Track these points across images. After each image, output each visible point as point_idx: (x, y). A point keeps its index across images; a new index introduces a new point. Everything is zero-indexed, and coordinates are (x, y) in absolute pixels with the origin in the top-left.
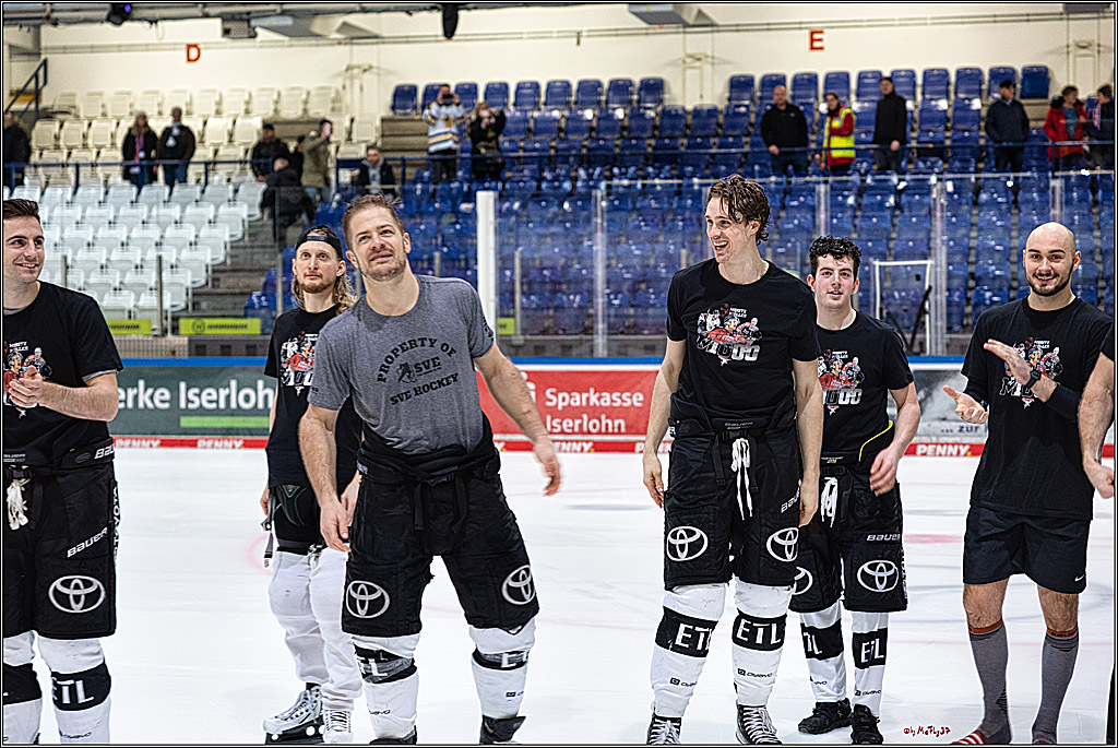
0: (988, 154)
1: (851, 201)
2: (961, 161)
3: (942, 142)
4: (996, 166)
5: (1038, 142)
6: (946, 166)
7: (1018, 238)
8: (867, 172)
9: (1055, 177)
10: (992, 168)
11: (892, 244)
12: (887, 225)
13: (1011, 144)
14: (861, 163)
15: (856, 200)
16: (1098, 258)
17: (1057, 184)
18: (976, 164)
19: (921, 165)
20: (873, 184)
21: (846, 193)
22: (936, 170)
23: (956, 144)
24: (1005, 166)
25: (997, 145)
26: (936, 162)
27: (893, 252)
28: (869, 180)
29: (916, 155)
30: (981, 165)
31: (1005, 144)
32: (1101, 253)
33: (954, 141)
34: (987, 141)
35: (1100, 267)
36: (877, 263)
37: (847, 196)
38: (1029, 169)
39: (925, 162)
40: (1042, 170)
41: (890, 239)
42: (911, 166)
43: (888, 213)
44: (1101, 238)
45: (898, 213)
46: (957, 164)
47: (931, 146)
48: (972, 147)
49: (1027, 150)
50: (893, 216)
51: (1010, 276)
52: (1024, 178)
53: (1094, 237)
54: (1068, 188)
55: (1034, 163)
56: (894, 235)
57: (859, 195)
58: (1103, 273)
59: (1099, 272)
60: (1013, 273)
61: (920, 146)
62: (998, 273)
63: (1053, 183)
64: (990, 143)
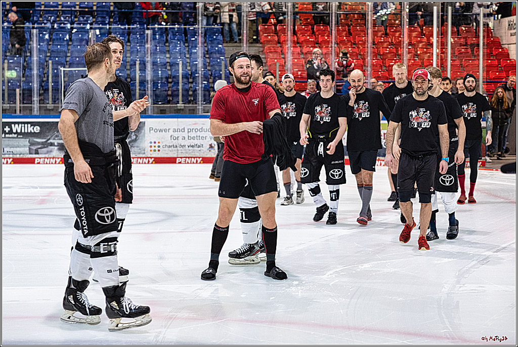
0: (114, 14)
1: (47, 37)
2: (102, 17)
3: (92, 8)
4: (119, 21)
5: (138, 10)
6: (94, 20)
7: (130, 57)
8: (54, 22)
9: (148, 29)
10: (117, 22)
11: (68, 59)
12: (65, 49)
13: (126, 10)
14: (51, 17)
15: (49, 36)
16: (169, 68)
17: (149, 32)
18: (109, 19)
19: (81, 19)
20: (57, 28)
21: (44, 33)
22: (89, 22)
23: (99, 9)
24: (123, 21)
25: (119, 11)
26: (90, 17)
27: (68, 63)
28: (56, 26)
29: (78, 14)
30: (112, 20)
31: (123, 10)
32: (170, 66)
33: (97, 7)
34: (114, 8)
35: (170, 73)
36: (62, 69)
37: (45, 34)
38: (135, 23)
39: (83, 18)
40: (141, 24)
41: (67, 57)
42: (76, 19)
43: (65, 43)
44: (170, 58)
45: (70, 43)
46: (100, 19)
47: (87, 10)
48: (107, 11)
49: (134, 13)
50: (68, 45)
51: (126, 76)
52: (133, 28)
53: (167, 58)
54: (154, 34)
55: (137, 20)
56: (69, 55)
57: (50, 34)
58: (171, 75)
59: (169, 75)
60: (128, 74)
61: (80, 9)
62: (120, 74)
63: (147, 32)
64: (116, 9)
